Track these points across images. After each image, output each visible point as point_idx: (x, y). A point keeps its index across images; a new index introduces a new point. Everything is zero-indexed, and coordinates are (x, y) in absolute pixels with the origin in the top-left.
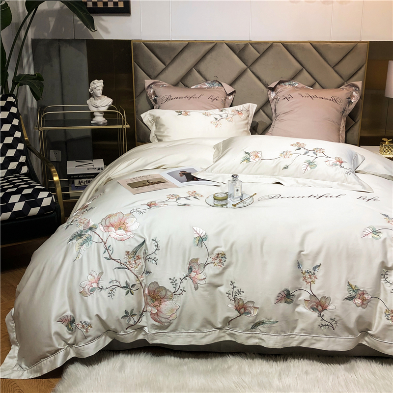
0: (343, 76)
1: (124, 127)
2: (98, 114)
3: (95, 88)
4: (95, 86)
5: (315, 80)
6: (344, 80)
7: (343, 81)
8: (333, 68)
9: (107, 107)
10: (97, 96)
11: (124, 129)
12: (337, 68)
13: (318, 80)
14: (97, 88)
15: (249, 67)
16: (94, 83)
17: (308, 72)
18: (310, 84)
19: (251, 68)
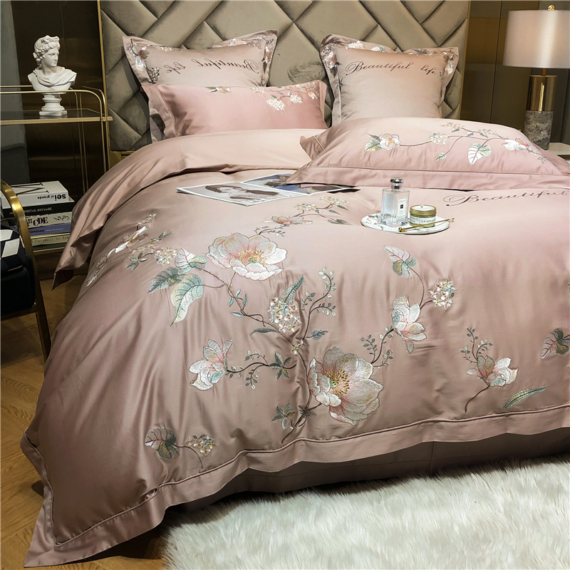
0: (435, 38)
1: (104, 119)
2: (53, 98)
3: (47, 51)
4: (47, 47)
5: (396, 43)
6: (437, 44)
7: (435, 45)
8: (421, 24)
9: (69, 85)
10: (49, 67)
11: (104, 123)
12: (427, 25)
13: (400, 45)
14: (51, 51)
15: (295, 21)
16: (43, 41)
17: (385, 31)
19: (298, 22)
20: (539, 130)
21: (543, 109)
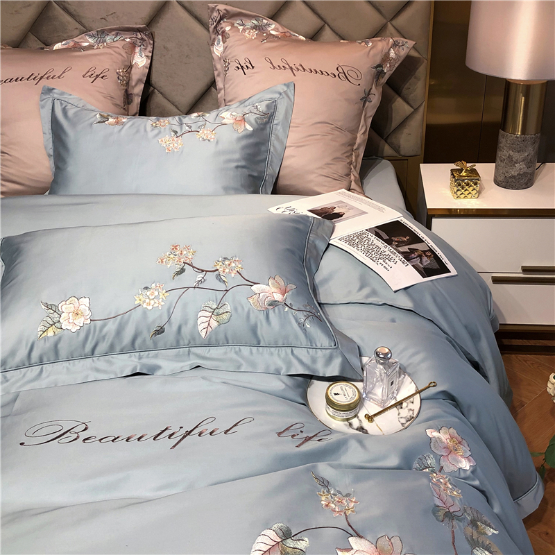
5: (322, 19)
6: (385, 17)
13: (329, 21)
18: (310, 29)
20: (511, 162)
21: (523, 132)
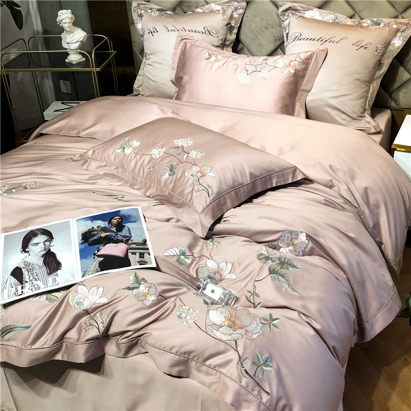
0: (396, 7)
1: (93, 70)
3: (62, 21)
7: (397, 14)
11: (94, 73)
14: (64, 21)
